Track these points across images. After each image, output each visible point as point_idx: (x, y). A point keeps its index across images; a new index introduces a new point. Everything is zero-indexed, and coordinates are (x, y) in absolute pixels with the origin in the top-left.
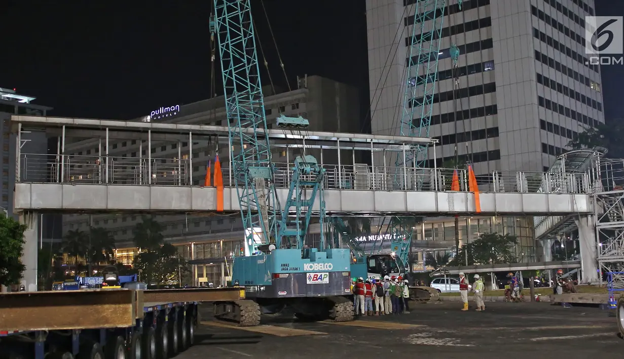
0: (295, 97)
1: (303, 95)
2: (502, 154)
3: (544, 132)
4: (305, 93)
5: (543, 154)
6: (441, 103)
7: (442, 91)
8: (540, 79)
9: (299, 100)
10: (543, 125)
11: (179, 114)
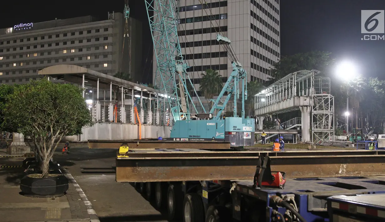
0: (106, 24)
1: (111, 24)
2: (228, 67)
3: (252, 56)
4: (112, 22)
5: (251, 68)
6: (195, 35)
7: (195, 28)
8: (252, 26)
9: (109, 26)
10: (253, 52)
11: (32, 29)
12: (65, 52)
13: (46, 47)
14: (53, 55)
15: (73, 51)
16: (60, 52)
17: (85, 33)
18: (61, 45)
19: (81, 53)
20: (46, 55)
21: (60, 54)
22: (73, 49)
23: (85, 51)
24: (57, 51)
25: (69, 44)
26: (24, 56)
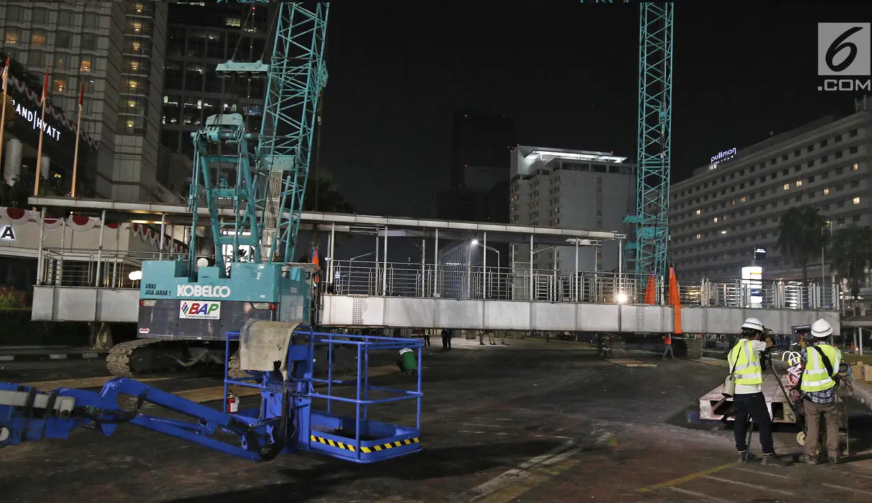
0: (854, 122)
1: (862, 119)
4: (864, 117)
9: (857, 125)
11: (736, 158)
12: (786, 187)
13: (758, 184)
14: (769, 195)
15: (799, 183)
16: (778, 189)
17: (817, 147)
18: (780, 176)
19: (813, 185)
20: (758, 198)
21: (778, 194)
22: (799, 180)
23: (818, 180)
24: (774, 188)
25: (792, 173)
26: (728, 204)
